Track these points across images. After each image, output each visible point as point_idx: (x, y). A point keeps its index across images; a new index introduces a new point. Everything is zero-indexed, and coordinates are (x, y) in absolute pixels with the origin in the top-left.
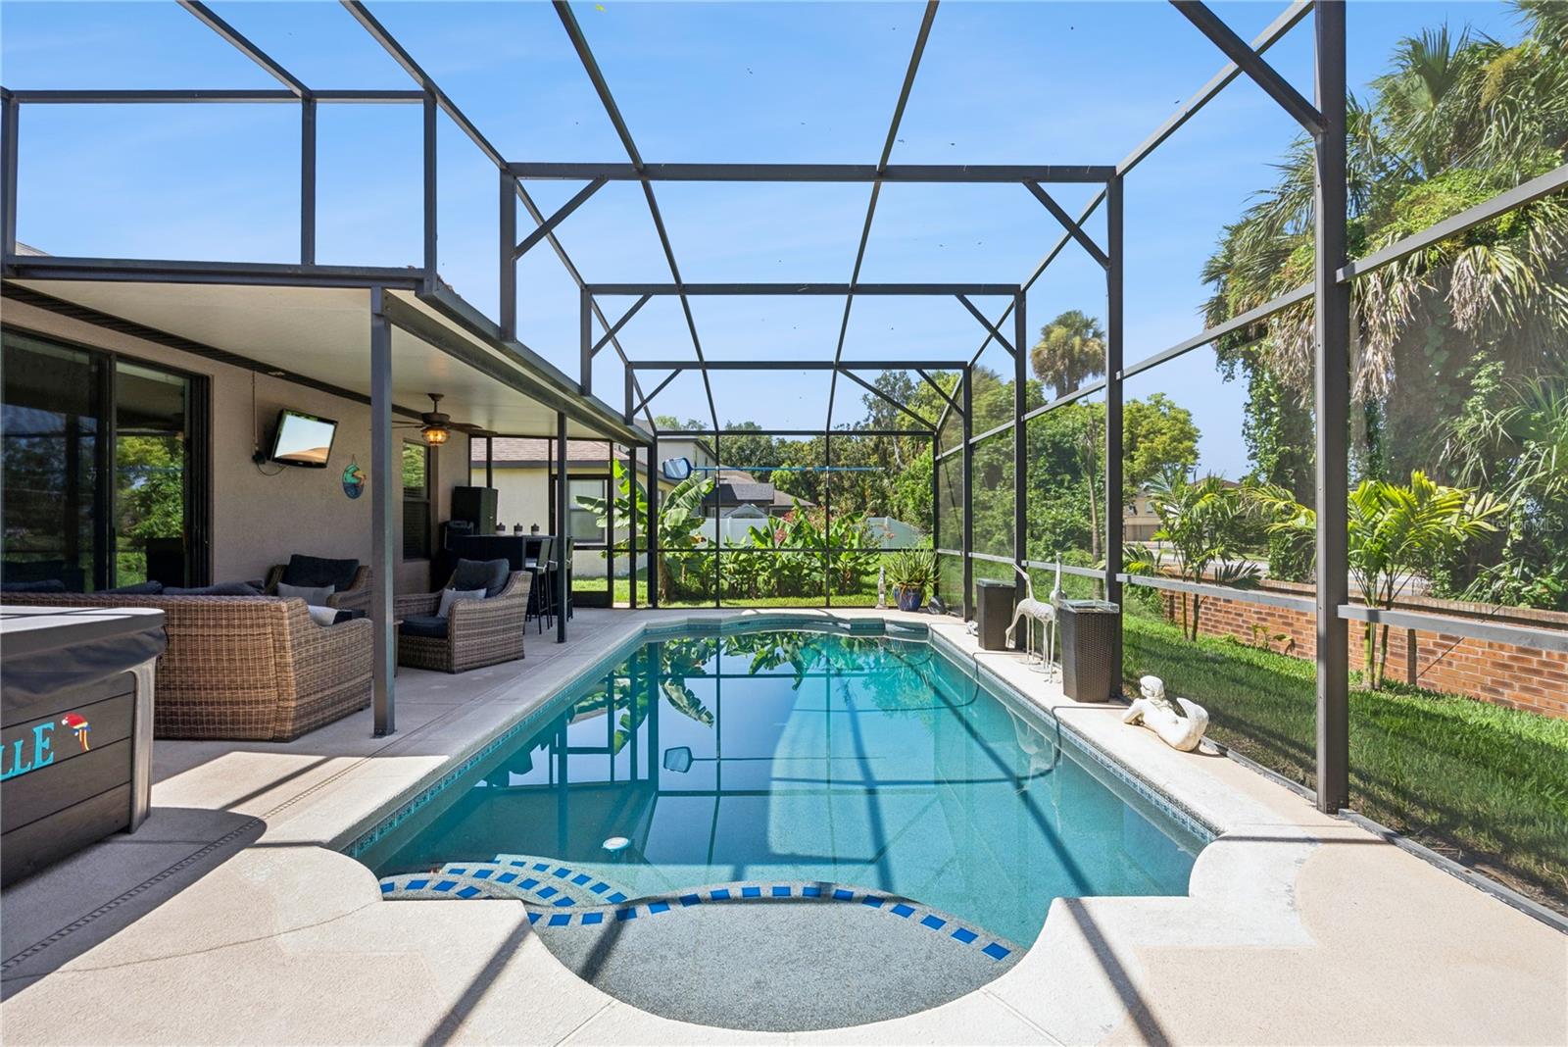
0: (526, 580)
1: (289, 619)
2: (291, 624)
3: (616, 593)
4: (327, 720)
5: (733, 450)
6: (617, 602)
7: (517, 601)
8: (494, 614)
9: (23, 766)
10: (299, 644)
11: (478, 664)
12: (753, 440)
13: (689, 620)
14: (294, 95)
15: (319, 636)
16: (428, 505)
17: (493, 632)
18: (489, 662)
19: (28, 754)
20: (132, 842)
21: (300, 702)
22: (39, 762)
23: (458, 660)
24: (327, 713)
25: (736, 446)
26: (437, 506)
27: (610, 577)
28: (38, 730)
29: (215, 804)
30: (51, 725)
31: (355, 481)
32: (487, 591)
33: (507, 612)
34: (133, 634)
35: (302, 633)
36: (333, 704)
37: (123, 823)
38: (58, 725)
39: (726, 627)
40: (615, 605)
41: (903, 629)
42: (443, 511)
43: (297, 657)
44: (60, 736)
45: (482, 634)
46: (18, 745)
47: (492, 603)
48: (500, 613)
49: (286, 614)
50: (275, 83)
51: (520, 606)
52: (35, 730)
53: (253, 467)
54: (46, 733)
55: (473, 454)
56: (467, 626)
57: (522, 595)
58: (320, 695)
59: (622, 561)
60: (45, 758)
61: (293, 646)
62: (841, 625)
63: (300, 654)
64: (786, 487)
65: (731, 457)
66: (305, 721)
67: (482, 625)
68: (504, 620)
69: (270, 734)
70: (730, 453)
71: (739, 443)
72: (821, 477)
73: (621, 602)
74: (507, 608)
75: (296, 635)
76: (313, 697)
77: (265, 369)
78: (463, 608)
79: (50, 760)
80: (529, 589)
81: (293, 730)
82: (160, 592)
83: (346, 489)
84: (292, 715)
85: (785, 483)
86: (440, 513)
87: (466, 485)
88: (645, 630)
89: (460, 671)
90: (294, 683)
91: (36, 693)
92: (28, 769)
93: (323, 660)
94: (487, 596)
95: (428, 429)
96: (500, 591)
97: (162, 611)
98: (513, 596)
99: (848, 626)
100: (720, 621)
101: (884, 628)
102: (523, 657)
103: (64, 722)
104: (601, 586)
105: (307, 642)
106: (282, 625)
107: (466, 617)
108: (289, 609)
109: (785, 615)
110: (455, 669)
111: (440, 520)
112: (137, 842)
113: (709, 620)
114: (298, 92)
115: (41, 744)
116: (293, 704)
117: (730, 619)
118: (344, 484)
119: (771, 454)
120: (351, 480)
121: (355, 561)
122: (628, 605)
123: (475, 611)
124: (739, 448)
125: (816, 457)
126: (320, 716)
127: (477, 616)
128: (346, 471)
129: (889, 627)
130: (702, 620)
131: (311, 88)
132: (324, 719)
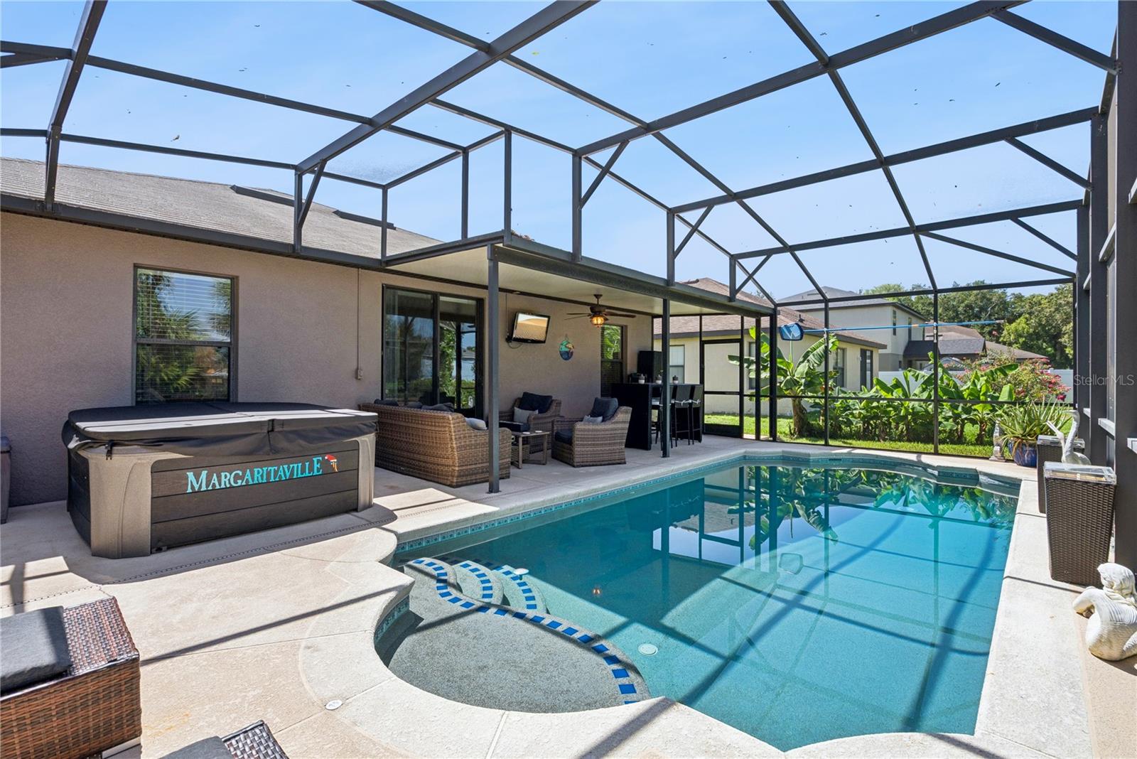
0: (627, 412)
1: (454, 424)
2: (454, 427)
3: (745, 427)
4: (478, 481)
5: (960, 309)
6: (747, 433)
7: (620, 426)
8: (603, 432)
9: (309, 473)
10: (460, 438)
11: (591, 464)
12: (984, 297)
13: (783, 452)
14: (459, 153)
15: (473, 435)
16: (621, 363)
17: (602, 444)
18: (599, 463)
19: (311, 469)
20: (355, 516)
21: (460, 468)
22: (316, 473)
23: (577, 460)
24: (478, 477)
25: (963, 305)
26: (626, 364)
27: (741, 414)
28: (315, 459)
29: (391, 508)
30: (321, 458)
31: (567, 350)
32: (603, 418)
33: (612, 432)
34: (356, 423)
35: (461, 432)
36: (482, 472)
37: (355, 507)
38: (323, 458)
39: (818, 461)
40: (745, 436)
41: (997, 482)
42: (631, 366)
43: (458, 445)
44: (325, 464)
45: (594, 445)
46: (307, 464)
47: (603, 426)
48: (607, 432)
49: (451, 422)
50: (451, 151)
51: (623, 429)
52: (314, 459)
53: (506, 344)
54: (318, 461)
55: (655, 330)
56: (583, 439)
57: (624, 422)
58: (474, 466)
59: (749, 404)
60: (318, 471)
61: (456, 439)
62: (930, 470)
63: (460, 443)
64: (1021, 340)
65: (957, 315)
66: (464, 479)
67: (594, 439)
68: (610, 437)
69: (449, 483)
70: (956, 311)
71: (966, 302)
72: (1063, 329)
73: (749, 435)
74: (612, 430)
75: (457, 433)
76: (469, 467)
77: (512, 291)
78: (581, 427)
79: (320, 473)
80: (629, 418)
81: (457, 482)
82: (421, 408)
83: (561, 355)
84: (456, 474)
85: (1020, 336)
86: (629, 368)
87: (650, 350)
88: (745, 457)
89: (578, 466)
90: (457, 458)
91: (311, 443)
92: (311, 474)
93: (475, 448)
94: (603, 421)
95: (594, 316)
96: (610, 419)
97: (376, 414)
98: (617, 422)
99: (936, 473)
100: (809, 455)
101: (978, 479)
102: (625, 463)
103: (326, 458)
104: (734, 421)
105: (465, 437)
106: (450, 427)
107: (582, 433)
108: (453, 419)
109: (877, 456)
110: (575, 464)
111: (629, 373)
112: (358, 517)
113: (800, 454)
114: (460, 151)
115: (316, 466)
116: (457, 469)
117: (820, 454)
118: (560, 352)
119: (1005, 309)
120: (564, 349)
121: (550, 397)
122: (753, 437)
123: (589, 430)
124: (967, 306)
125: (1057, 310)
126: (474, 477)
127: (590, 433)
128: (562, 344)
129: (982, 478)
130: (794, 453)
131: (465, 146)
132: (476, 479)
